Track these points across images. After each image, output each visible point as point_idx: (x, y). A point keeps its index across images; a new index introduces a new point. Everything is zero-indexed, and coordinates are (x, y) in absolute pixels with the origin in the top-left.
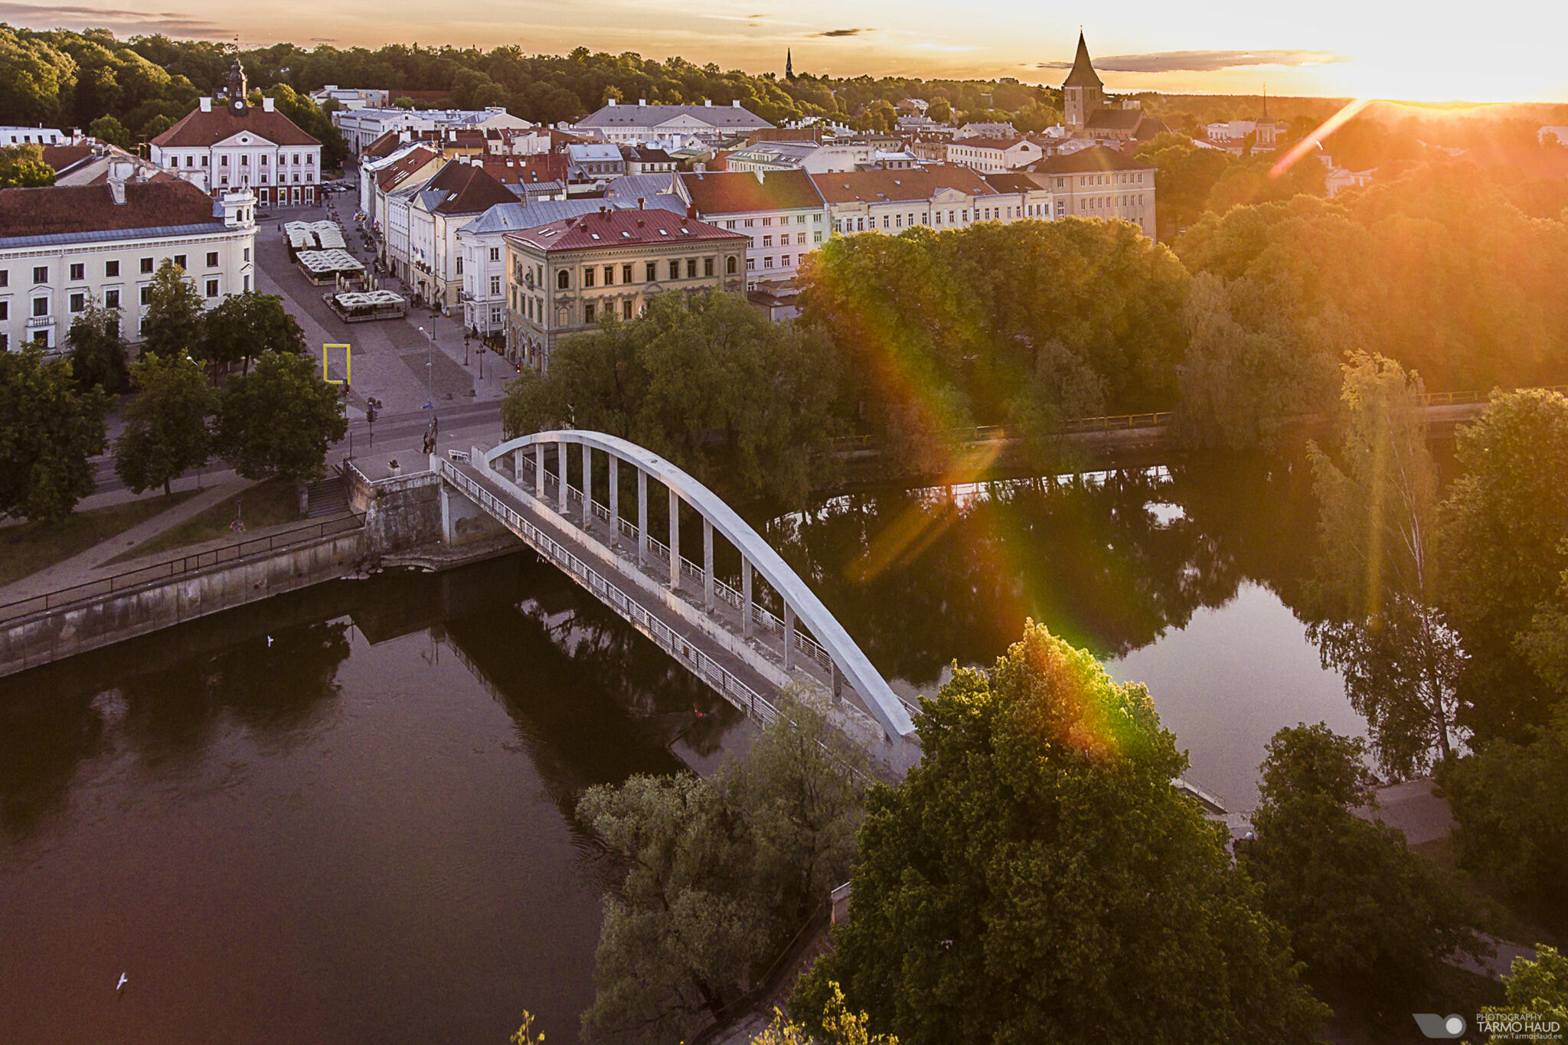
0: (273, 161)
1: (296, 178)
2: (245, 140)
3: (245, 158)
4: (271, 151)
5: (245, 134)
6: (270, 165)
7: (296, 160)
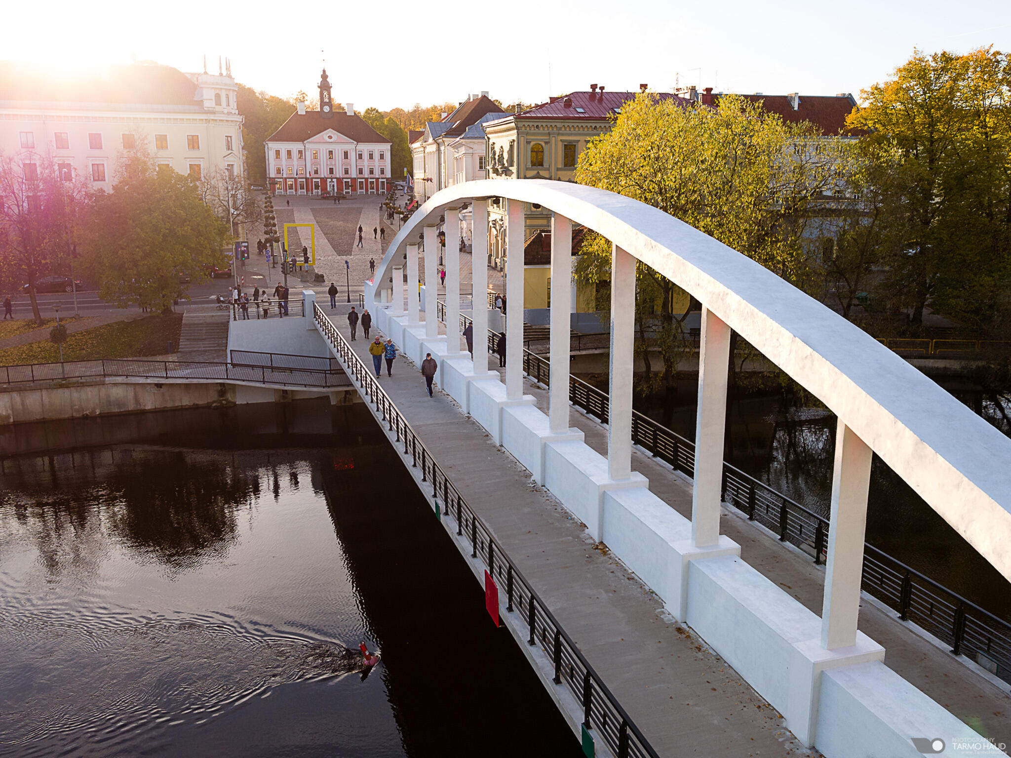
0: (353, 156)
1: (371, 172)
2: (330, 137)
3: (331, 152)
4: (351, 146)
5: (330, 132)
6: (350, 160)
7: (371, 156)
